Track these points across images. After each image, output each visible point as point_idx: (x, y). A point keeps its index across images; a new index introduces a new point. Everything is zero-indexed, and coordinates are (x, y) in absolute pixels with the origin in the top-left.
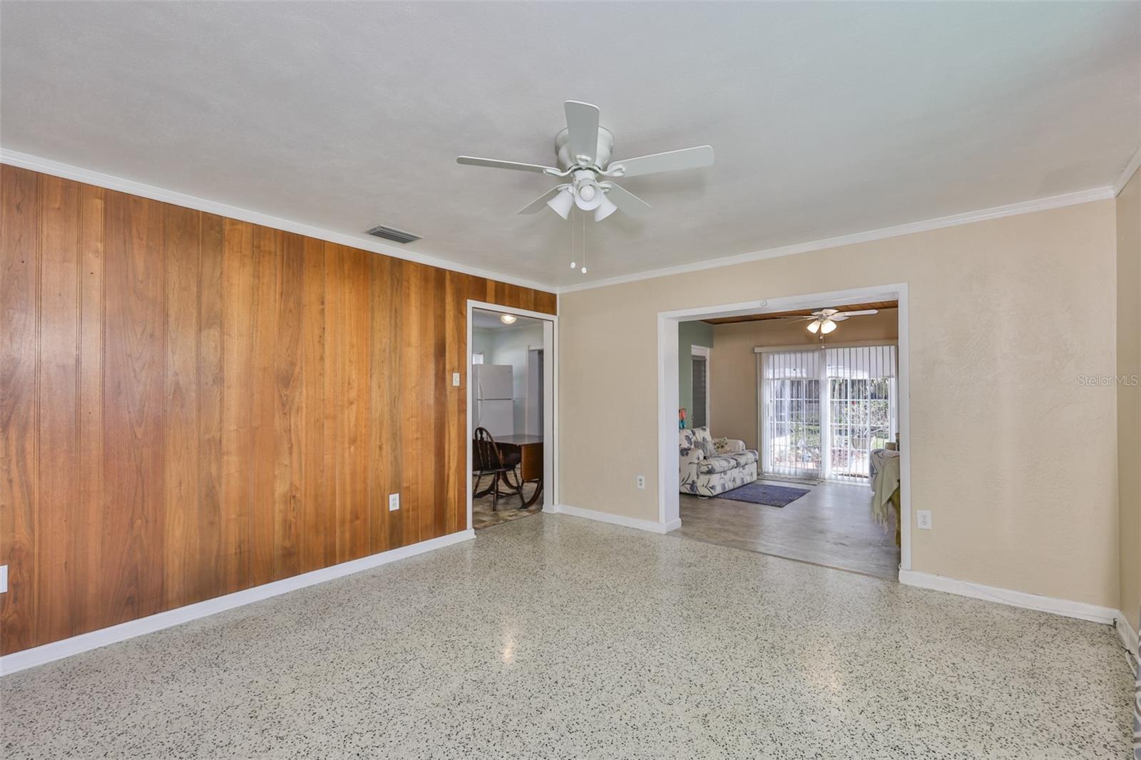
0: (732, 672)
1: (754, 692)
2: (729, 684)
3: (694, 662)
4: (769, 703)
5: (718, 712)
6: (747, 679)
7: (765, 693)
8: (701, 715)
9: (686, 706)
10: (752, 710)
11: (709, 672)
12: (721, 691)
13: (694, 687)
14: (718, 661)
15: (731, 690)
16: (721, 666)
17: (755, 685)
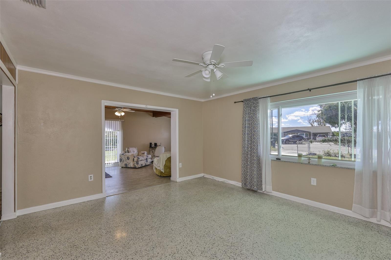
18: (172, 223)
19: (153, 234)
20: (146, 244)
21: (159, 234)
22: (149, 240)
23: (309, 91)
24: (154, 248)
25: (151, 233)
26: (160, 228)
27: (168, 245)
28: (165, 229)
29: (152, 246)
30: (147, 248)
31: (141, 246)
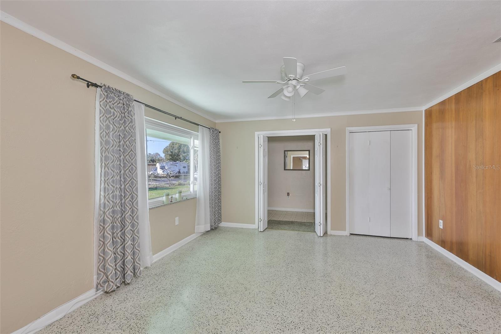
0: (237, 312)
1: (228, 304)
2: (239, 306)
3: (257, 313)
4: (222, 301)
5: (242, 293)
6: (230, 310)
7: (223, 305)
8: (248, 290)
9: (254, 292)
10: (229, 296)
11: (248, 309)
12: (242, 301)
13: (253, 300)
14: (245, 318)
15: (238, 303)
16: (244, 315)
17: (227, 308)
18: (330, 326)
19: (371, 328)
20: (387, 320)
21: (362, 323)
22: (381, 322)
23: (174, 118)
24: (378, 311)
25: (373, 331)
26: (355, 330)
27: (358, 304)
28: (348, 324)
29: (380, 314)
30: (387, 316)
31: (395, 322)
